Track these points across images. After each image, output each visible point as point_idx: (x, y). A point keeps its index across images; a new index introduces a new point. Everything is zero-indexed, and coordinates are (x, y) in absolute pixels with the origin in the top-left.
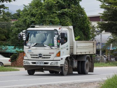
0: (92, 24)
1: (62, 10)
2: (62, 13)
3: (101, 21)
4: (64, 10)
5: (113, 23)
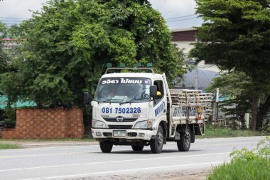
0: (177, 47)
3: (196, 40)
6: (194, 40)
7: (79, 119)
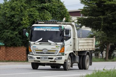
0: (72, 19)
1: (42, 4)
2: (41, 7)
3: (81, 16)
4: (44, 4)
5: (92, 19)
6: (80, 16)
7: (24, 52)
